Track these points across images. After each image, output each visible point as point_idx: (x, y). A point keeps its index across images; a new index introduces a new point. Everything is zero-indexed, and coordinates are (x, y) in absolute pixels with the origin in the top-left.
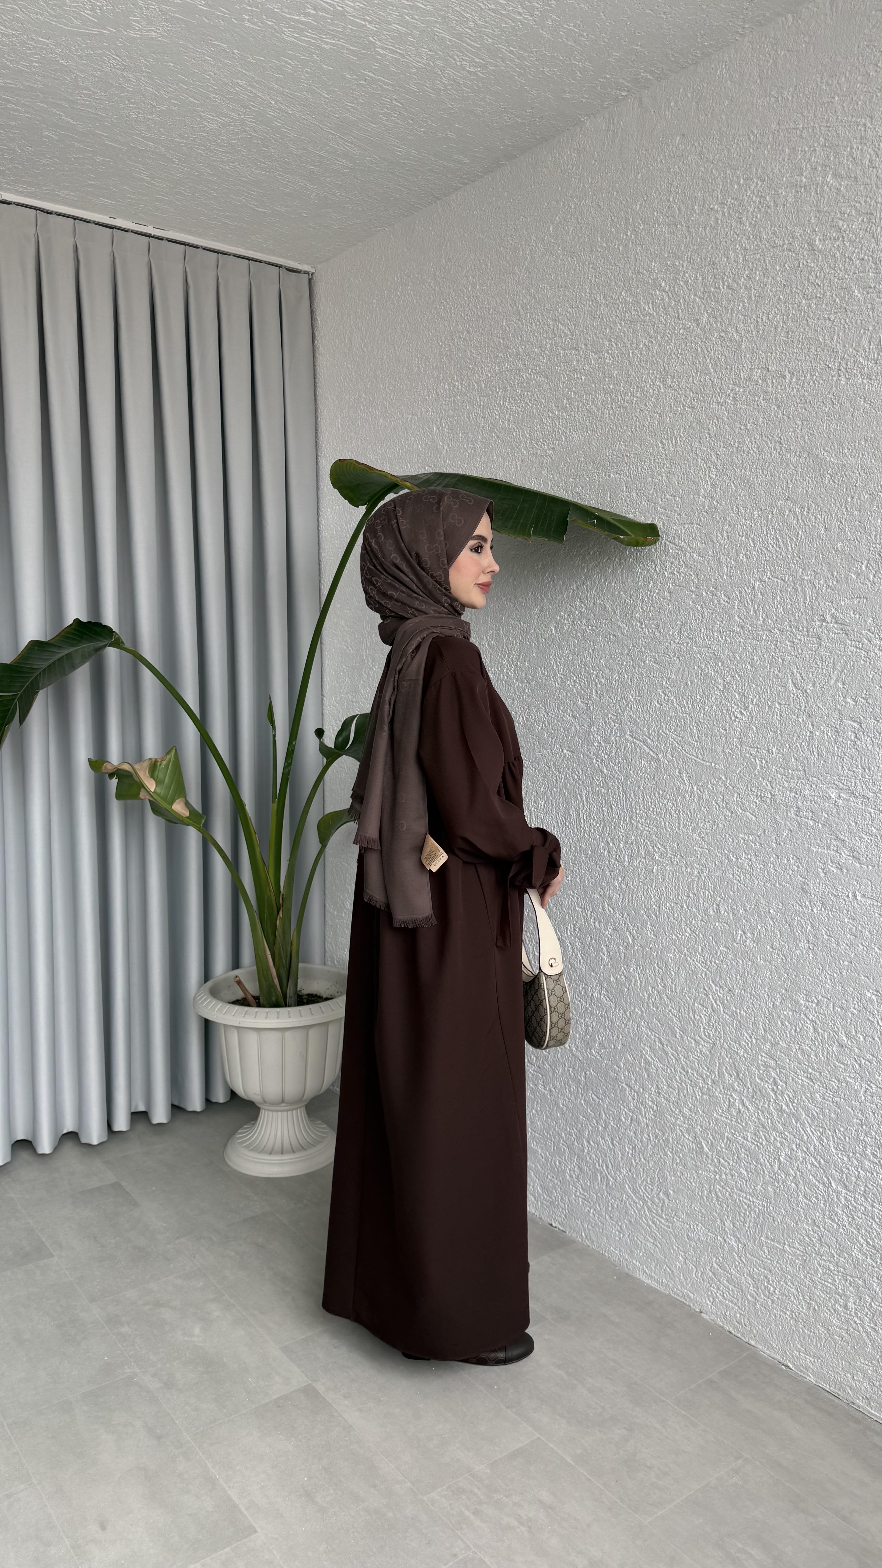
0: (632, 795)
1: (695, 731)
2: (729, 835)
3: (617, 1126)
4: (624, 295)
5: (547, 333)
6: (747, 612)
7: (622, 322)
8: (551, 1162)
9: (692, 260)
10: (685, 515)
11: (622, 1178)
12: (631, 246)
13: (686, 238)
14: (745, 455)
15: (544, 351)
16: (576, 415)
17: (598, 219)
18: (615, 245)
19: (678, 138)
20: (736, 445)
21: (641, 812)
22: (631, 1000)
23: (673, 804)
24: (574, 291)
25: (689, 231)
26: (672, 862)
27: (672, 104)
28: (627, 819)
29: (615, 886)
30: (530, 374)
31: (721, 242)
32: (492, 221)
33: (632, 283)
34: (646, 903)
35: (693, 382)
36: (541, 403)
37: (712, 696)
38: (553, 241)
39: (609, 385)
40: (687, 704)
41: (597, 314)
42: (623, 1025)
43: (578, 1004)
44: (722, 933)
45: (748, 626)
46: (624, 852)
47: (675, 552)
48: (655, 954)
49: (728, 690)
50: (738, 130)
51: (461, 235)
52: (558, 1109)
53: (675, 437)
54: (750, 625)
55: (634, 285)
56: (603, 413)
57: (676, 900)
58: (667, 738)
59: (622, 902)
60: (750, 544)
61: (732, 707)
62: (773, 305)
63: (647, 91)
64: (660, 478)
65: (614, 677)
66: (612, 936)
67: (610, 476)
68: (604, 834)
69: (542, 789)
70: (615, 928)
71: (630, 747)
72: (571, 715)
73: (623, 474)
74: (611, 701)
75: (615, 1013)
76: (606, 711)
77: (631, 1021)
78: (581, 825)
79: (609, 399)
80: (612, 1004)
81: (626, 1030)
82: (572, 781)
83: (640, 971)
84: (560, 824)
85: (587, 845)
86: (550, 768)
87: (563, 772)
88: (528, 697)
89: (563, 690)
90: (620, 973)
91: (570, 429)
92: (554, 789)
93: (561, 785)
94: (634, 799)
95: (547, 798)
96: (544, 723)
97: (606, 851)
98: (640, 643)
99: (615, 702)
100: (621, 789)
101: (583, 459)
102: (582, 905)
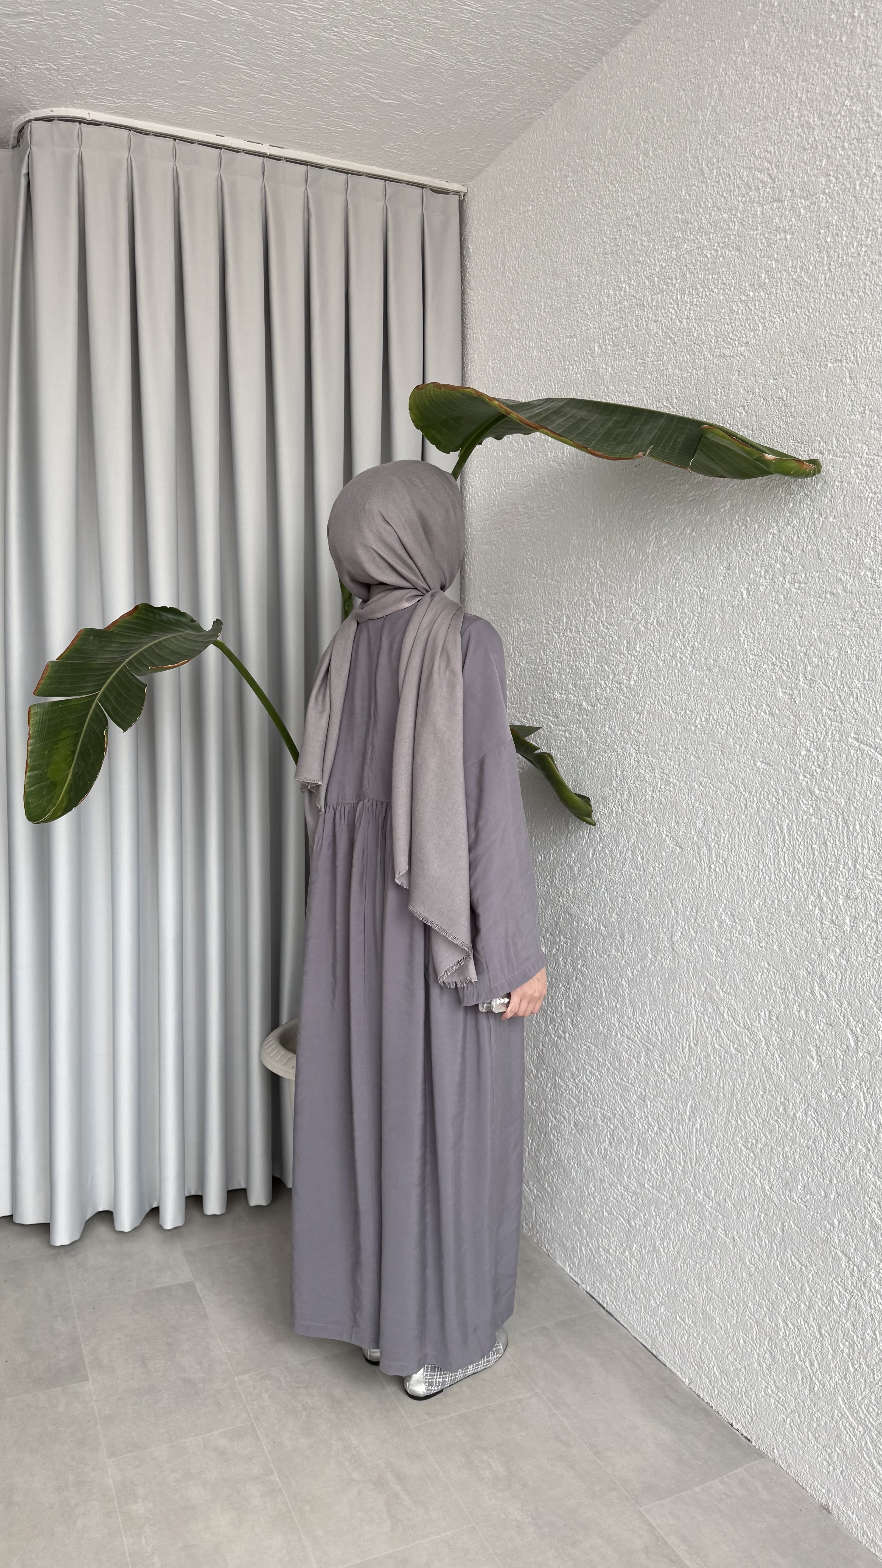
0: (858, 827)
3: (827, 1309)
4: (849, 104)
5: (739, 189)
7: (846, 144)
11: (833, 1385)
12: (859, 30)
15: (735, 215)
16: (779, 291)
18: (836, 37)
21: (871, 852)
22: (851, 1131)
24: (776, 120)
28: (850, 863)
29: (830, 961)
30: (717, 250)
32: (669, 61)
33: (861, 83)
38: (748, 61)
39: (826, 237)
41: (808, 144)
42: (839, 1165)
43: (774, 1126)
46: (844, 911)
55: (862, 86)
56: (817, 280)
59: (840, 984)
65: (832, 654)
66: (824, 1033)
67: (827, 366)
68: (814, 884)
69: (726, 817)
70: (830, 1021)
71: (855, 756)
72: (767, 712)
73: (847, 360)
74: (827, 689)
75: (827, 1145)
76: (819, 704)
77: (851, 1161)
78: (780, 870)
79: (826, 258)
80: (823, 1131)
81: (843, 1173)
82: (768, 806)
83: (865, 1090)
84: (750, 867)
85: (790, 897)
86: (737, 787)
87: (756, 793)
88: (709, 690)
89: (757, 677)
90: (836, 1089)
91: (770, 312)
92: (743, 817)
93: (752, 811)
94: (860, 833)
95: (733, 829)
96: (729, 725)
97: (817, 909)
98: (872, 601)
99: (832, 690)
100: (840, 818)
101: (787, 350)
102: (781, 983)
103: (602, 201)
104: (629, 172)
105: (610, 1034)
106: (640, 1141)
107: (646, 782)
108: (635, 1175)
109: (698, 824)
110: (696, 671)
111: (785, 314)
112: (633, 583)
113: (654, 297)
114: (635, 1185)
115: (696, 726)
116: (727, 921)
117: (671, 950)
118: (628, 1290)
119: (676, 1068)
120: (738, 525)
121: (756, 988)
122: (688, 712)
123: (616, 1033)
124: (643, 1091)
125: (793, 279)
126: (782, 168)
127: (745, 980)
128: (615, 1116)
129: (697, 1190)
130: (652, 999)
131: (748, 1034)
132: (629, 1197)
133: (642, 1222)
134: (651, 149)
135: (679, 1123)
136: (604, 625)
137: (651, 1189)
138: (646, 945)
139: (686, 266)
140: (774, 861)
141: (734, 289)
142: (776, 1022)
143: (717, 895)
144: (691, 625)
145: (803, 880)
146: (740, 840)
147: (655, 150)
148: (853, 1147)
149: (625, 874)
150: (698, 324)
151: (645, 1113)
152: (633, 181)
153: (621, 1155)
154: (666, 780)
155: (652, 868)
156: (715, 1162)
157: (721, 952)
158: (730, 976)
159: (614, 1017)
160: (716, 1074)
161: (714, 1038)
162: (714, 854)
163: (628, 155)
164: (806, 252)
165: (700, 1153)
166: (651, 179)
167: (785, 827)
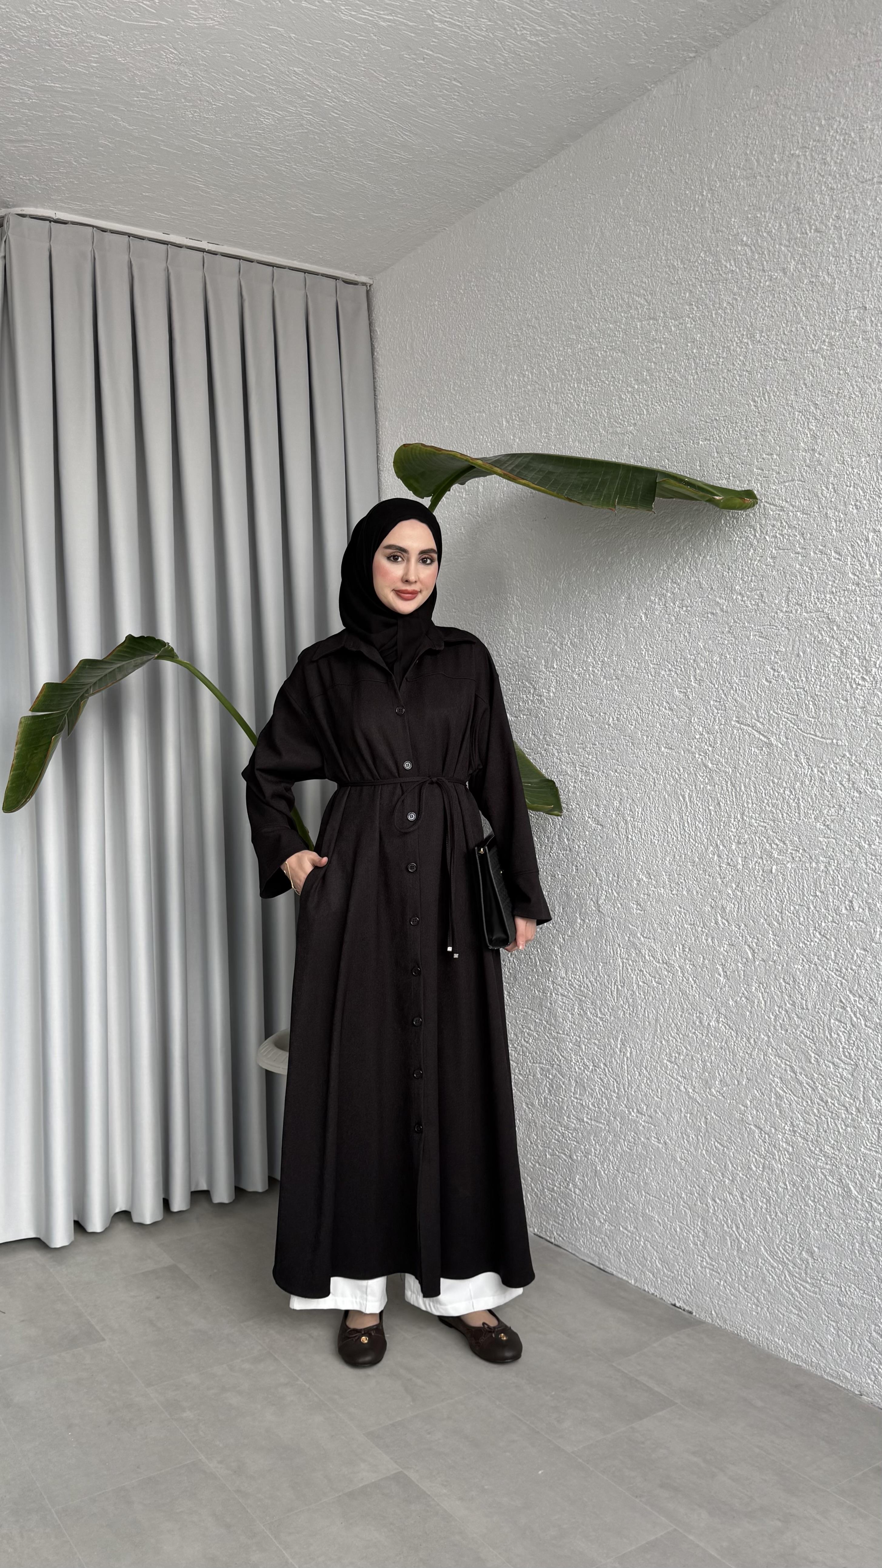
0: (743, 788)
1: (811, 706)
2: (859, 818)
3: (746, 1177)
4: (703, 256)
5: (622, 307)
6: (862, 567)
7: (703, 284)
8: (671, 1228)
9: (774, 210)
10: (785, 472)
11: (756, 1239)
12: (708, 205)
13: (767, 187)
14: (846, 401)
15: (619, 326)
16: (658, 386)
17: (671, 184)
18: (691, 207)
19: (752, 91)
20: (836, 391)
21: (754, 805)
22: (754, 1025)
23: (791, 792)
24: (648, 260)
25: (769, 181)
26: (793, 858)
27: (743, 58)
28: (739, 816)
29: (728, 895)
30: (606, 352)
31: (805, 186)
32: (558, 204)
33: (711, 242)
34: (765, 910)
35: (784, 334)
36: (619, 379)
37: (829, 665)
38: (623, 213)
39: (692, 349)
40: (800, 677)
41: (674, 280)
42: (747, 1055)
43: (692, 1037)
44: (858, 933)
45: (864, 582)
46: (736, 854)
47: (776, 514)
48: (780, 968)
49: (846, 656)
50: (816, 72)
51: (526, 223)
52: (675, 1164)
53: (768, 393)
54: (866, 581)
55: (713, 245)
56: (687, 380)
57: (801, 901)
58: (779, 718)
59: (738, 912)
60: (859, 494)
61: (852, 674)
62: (866, 241)
63: (715, 50)
64: (754, 437)
65: (715, 659)
66: (728, 953)
67: (699, 443)
68: (712, 836)
69: (638, 795)
70: (731, 942)
71: (738, 734)
72: (667, 708)
73: (713, 439)
74: (713, 686)
75: (737, 1042)
76: (707, 698)
77: (756, 1050)
78: (685, 830)
79: (693, 364)
80: (732, 1032)
81: (751, 1060)
82: (673, 782)
83: (763, 990)
84: (660, 832)
85: (694, 851)
86: (646, 770)
87: (662, 772)
88: (618, 694)
89: (657, 681)
90: (740, 995)
91: (652, 401)
92: (653, 793)
93: (660, 787)
94: (745, 792)
95: (645, 804)
96: (637, 720)
97: (716, 856)
98: (742, 618)
99: (716, 686)
100: (729, 783)
101: (667, 430)
102: (691, 920)
103: (503, 304)
104: (527, 284)
105: (546, 996)
106: (577, 1082)
107: (569, 775)
108: (575, 1113)
109: (615, 804)
110: (607, 680)
111: (664, 403)
112: (548, 613)
113: (554, 384)
114: (575, 1122)
115: (610, 725)
116: (644, 879)
117: (598, 912)
118: (574, 1218)
119: (606, 1010)
120: (635, 564)
121: (671, 928)
122: (602, 714)
123: (551, 994)
124: (577, 1038)
125: (669, 378)
126: (655, 295)
127: (662, 924)
128: (553, 1066)
129: (631, 1110)
130: (582, 957)
131: (667, 967)
132: (570, 1134)
133: (583, 1153)
134: (545, 269)
135: (611, 1057)
136: (523, 649)
137: (589, 1122)
138: (574, 912)
139: (580, 361)
140: (680, 824)
141: (622, 382)
142: (688, 953)
143: (635, 859)
144: (600, 644)
145: (704, 835)
146: (651, 811)
147: (549, 270)
148: (757, 1038)
149: (553, 855)
150: (593, 407)
151: (580, 1056)
152: (531, 292)
153: (560, 1099)
154: (586, 771)
155: (577, 847)
156: (645, 1081)
157: (640, 906)
158: (649, 923)
159: (549, 980)
160: (641, 1007)
161: (638, 977)
162: (630, 826)
163: (526, 271)
164: (677, 359)
165: (631, 1078)
166: (547, 292)
167: (687, 796)
